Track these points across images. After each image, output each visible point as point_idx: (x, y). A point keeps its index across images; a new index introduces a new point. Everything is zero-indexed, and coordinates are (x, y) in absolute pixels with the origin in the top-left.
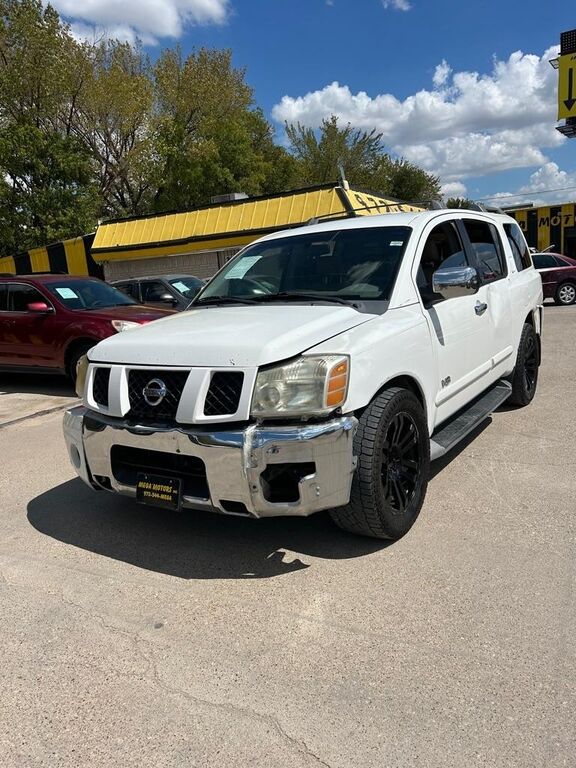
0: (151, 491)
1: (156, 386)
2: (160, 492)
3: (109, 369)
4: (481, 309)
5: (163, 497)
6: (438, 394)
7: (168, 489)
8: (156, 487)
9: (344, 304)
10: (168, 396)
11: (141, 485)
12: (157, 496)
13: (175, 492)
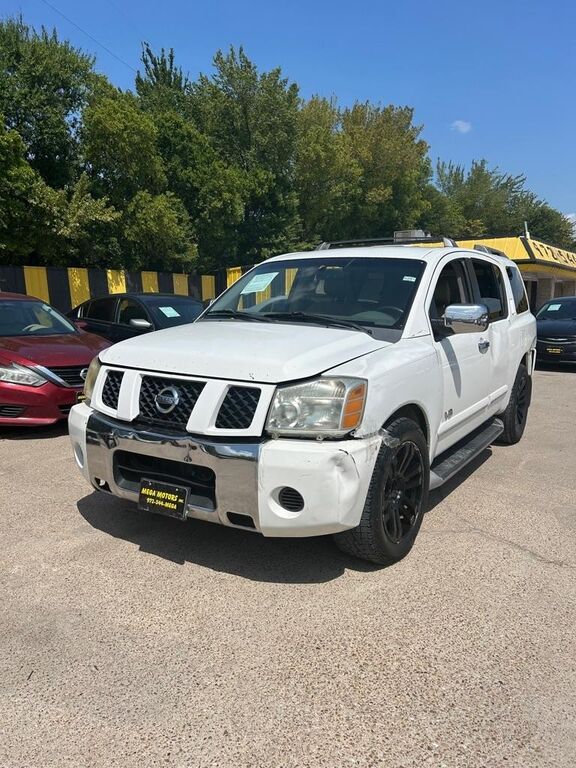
0: (155, 498)
1: (170, 394)
2: (165, 500)
3: (122, 373)
4: (484, 347)
5: (167, 505)
6: (442, 425)
7: (173, 497)
8: (160, 494)
9: (358, 329)
10: (180, 405)
11: (144, 491)
12: (162, 503)
13: (181, 501)
